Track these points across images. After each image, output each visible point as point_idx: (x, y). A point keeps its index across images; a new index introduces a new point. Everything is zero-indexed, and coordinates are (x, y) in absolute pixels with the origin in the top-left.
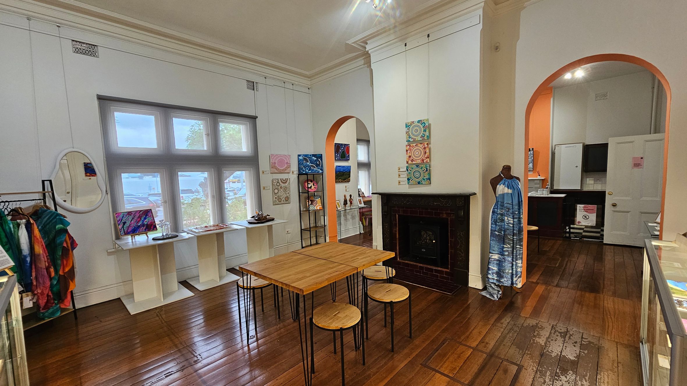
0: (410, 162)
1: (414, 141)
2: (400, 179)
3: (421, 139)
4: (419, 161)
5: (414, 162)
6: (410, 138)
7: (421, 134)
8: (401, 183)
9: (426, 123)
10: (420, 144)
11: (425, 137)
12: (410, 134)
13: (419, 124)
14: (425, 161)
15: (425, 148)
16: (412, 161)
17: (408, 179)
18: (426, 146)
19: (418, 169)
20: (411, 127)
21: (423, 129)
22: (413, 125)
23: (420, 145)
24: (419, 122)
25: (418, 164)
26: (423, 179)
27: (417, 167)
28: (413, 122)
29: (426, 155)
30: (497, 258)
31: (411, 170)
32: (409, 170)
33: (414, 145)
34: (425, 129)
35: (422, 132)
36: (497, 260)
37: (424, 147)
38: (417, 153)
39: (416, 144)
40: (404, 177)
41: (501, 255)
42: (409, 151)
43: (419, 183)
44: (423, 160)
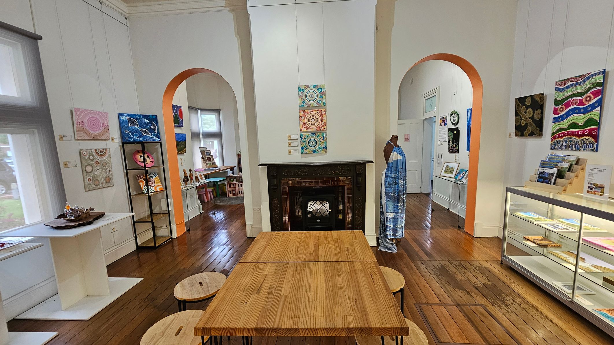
0: (304, 129)
1: (309, 107)
2: (290, 148)
3: (317, 105)
4: (315, 129)
5: (308, 130)
6: (304, 103)
7: (317, 100)
8: (292, 152)
9: (323, 88)
10: (316, 110)
11: (321, 104)
12: (305, 99)
13: (315, 89)
14: (321, 129)
15: (322, 115)
16: (307, 128)
17: (302, 148)
18: (323, 113)
19: (313, 137)
20: (305, 92)
21: (319, 95)
22: (308, 89)
23: (316, 112)
24: (315, 86)
25: (313, 132)
26: (319, 148)
27: (314, 135)
28: (308, 86)
29: (323, 123)
30: (392, 216)
31: (305, 139)
32: (303, 138)
33: (310, 111)
34: (321, 95)
35: (318, 98)
36: (393, 218)
37: (320, 114)
38: (313, 120)
39: (311, 110)
40: (297, 146)
41: (396, 213)
42: (303, 118)
43: (314, 152)
44: (319, 128)
